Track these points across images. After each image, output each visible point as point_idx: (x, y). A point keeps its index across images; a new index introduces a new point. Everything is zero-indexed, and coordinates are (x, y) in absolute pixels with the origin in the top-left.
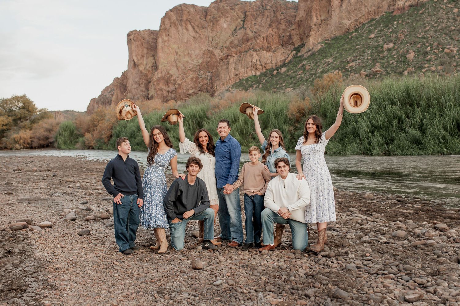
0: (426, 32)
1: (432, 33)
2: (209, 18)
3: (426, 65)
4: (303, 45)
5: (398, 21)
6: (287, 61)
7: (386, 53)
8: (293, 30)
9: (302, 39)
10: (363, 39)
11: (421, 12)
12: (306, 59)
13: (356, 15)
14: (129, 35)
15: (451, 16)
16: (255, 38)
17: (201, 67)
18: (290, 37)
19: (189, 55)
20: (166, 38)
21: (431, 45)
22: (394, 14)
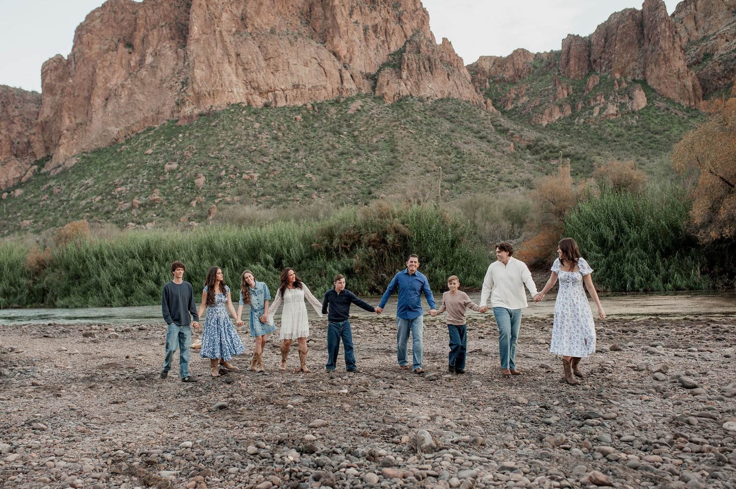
0: (220, 150)
1: (227, 152)
3: (220, 195)
4: (49, 158)
5: (184, 133)
6: (24, 180)
7: (167, 176)
8: (34, 134)
9: (47, 149)
10: (136, 155)
11: (213, 124)
12: (54, 178)
13: (128, 121)
15: (251, 132)
18: (29, 144)
21: (226, 168)
22: (179, 123)
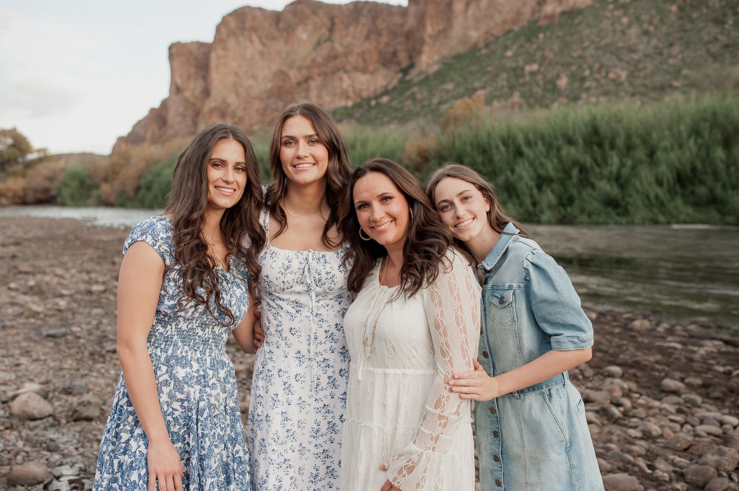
0: (584, 49)
1: (591, 51)
2: (282, 25)
3: (584, 96)
4: (412, 66)
5: (545, 33)
6: (390, 87)
7: (527, 78)
8: (399, 44)
9: (411, 57)
10: (496, 59)
11: (577, 21)
12: (416, 85)
13: (487, 25)
14: (170, 48)
15: (618, 27)
16: (347, 54)
17: (270, 94)
18: (395, 54)
19: (254, 77)
20: (221, 53)
22: (540, 23)
